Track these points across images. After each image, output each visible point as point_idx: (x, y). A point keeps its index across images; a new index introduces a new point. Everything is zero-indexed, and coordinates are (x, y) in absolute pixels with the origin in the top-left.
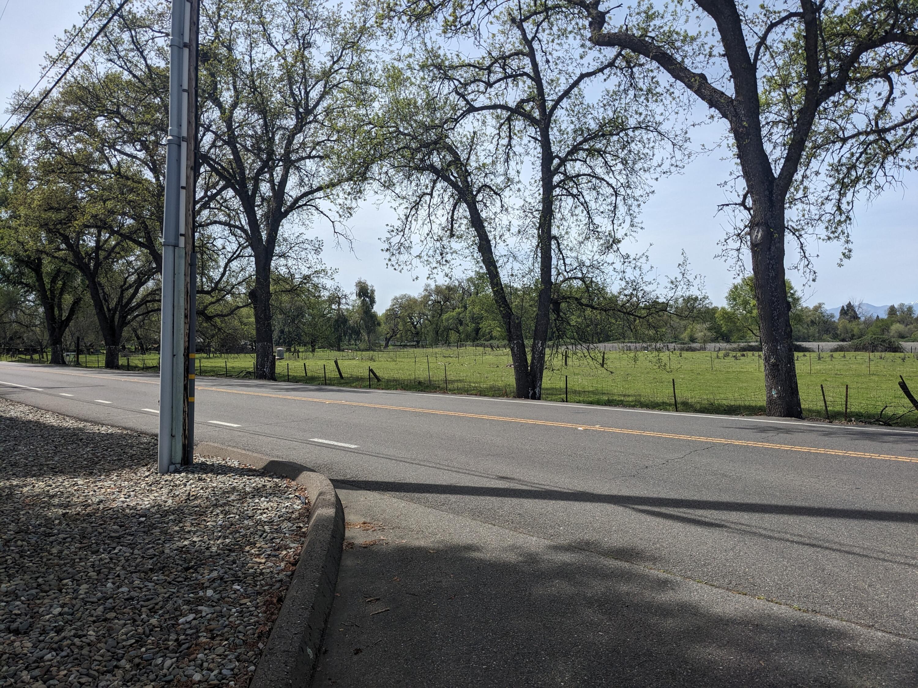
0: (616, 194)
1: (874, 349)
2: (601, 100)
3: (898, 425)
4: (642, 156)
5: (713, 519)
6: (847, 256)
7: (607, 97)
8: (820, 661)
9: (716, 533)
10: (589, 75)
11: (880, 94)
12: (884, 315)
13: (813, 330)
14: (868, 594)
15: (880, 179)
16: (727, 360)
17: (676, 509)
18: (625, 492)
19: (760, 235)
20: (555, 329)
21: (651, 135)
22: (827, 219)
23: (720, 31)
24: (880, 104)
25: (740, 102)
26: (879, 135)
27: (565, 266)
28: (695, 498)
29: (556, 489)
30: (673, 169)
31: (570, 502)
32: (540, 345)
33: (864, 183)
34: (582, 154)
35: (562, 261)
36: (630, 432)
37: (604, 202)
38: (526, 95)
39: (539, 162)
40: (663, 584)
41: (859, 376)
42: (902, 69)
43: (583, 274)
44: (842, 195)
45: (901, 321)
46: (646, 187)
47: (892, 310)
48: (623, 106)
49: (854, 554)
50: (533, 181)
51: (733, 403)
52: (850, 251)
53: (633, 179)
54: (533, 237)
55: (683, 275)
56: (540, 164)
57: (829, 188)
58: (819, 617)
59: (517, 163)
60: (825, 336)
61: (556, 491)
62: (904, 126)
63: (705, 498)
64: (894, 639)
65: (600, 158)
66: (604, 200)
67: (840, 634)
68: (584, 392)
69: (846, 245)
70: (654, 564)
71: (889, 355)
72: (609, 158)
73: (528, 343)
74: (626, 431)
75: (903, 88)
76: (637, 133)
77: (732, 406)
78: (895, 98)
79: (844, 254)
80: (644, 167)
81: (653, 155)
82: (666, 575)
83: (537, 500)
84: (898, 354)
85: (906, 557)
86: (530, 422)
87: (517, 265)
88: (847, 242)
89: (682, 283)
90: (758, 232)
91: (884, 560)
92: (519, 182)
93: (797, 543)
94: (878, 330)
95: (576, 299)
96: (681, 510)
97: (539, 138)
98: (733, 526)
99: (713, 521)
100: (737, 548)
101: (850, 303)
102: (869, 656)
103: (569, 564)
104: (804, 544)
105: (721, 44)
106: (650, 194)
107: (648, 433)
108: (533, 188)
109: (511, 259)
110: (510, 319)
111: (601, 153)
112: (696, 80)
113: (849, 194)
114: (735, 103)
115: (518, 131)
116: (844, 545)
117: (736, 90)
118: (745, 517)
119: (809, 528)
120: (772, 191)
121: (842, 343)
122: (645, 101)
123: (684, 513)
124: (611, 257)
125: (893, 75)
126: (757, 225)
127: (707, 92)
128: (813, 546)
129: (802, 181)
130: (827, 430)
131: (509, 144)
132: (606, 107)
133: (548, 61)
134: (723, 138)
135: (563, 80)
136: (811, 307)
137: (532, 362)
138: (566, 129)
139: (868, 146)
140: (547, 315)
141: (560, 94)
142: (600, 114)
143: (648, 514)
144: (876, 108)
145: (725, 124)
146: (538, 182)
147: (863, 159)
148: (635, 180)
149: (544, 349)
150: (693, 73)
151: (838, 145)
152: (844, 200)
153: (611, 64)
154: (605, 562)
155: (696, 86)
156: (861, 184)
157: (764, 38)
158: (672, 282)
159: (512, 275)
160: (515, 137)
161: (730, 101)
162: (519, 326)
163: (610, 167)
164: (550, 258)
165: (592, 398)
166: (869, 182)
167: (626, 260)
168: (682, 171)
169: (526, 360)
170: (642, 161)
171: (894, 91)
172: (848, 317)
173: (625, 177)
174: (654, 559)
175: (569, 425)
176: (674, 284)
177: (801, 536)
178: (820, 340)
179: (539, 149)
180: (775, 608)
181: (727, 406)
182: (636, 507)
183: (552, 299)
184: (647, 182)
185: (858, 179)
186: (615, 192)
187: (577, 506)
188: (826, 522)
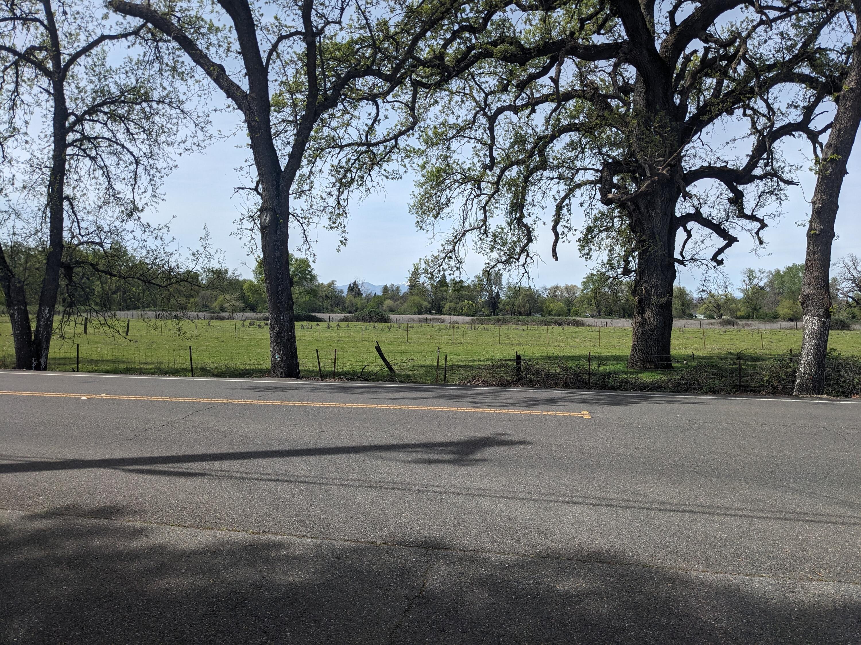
0: (137, 163)
1: (370, 320)
2: (123, 66)
3: (373, 380)
4: (166, 130)
5: (198, 469)
6: (343, 243)
7: (129, 64)
8: (259, 569)
9: (198, 480)
10: (111, 37)
11: (370, 114)
12: (379, 293)
13: (327, 303)
14: (308, 511)
15: (368, 183)
16: (252, 328)
17: (165, 465)
18: (119, 455)
19: (268, 219)
20: (66, 295)
21: (173, 112)
22: (329, 211)
23: (237, 30)
24: (370, 123)
25: (253, 98)
26: (368, 147)
27: (80, 229)
28: (186, 453)
29: (42, 460)
30: (195, 147)
31: (55, 471)
32: (47, 311)
33: (358, 185)
34: (101, 117)
35: (76, 224)
36: (137, 398)
37: (126, 169)
38: (38, 42)
39: (51, 116)
40: (137, 533)
41: (355, 342)
42: (385, 98)
43: (101, 239)
44: (340, 192)
45: (392, 298)
46: (169, 160)
47: (386, 289)
48: (146, 77)
49: (306, 482)
50: (43, 135)
51: (248, 367)
52: (346, 240)
53: (156, 150)
54: (42, 194)
55: (205, 248)
56: (51, 119)
57: (331, 185)
58: (267, 535)
59: (25, 113)
60: (336, 309)
61: (42, 462)
62: (385, 144)
63: (195, 453)
64: (318, 542)
65: (122, 124)
66: (126, 167)
67: (279, 545)
68: (103, 361)
69: (343, 235)
70: (133, 517)
71: (380, 325)
72: (132, 126)
73: (32, 309)
74: (133, 398)
75: (386, 112)
76: (161, 106)
77: (247, 370)
78: (380, 120)
79: (341, 242)
80: (167, 141)
81: (177, 131)
82: (142, 525)
83: (18, 474)
84: (387, 324)
85: (343, 480)
86: (25, 394)
87: (19, 224)
88: (344, 232)
89: (203, 255)
90: (266, 216)
91: (326, 484)
92: (26, 134)
93: (265, 480)
94: (375, 305)
95: (92, 265)
96: (170, 465)
97: (52, 91)
98: (214, 473)
99: (197, 471)
100: (213, 492)
101: (355, 282)
102: (297, 558)
103: (44, 531)
104: (269, 480)
105: (238, 42)
106: (173, 168)
107: (155, 398)
108: (43, 143)
109: (13, 216)
110: (9, 282)
111: (123, 119)
112: (214, 70)
113: (346, 192)
114: (249, 98)
115: (28, 79)
116: (300, 476)
117: (250, 87)
118: (226, 465)
119: (277, 467)
120: (279, 182)
121: (348, 315)
122: (170, 77)
123: (173, 468)
124: (130, 225)
125: (380, 101)
126: (266, 209)
127: (225, 83)
128: (276, 480)
129: (309, 176)
130: (315, 386)
131: (16, 90)
132: (129, 74)
133: (65, 13)
134: (238, 128)
135: (82, 37)
136: (326, 283)
137: (37, 330)
138: (84, 87)
139: (360, 155)
140: (56, 280)
141: (78, 50)
142: (122, 80)
143: (137, 473)
144: (367, 125)
145: (240, 115)
146: (48, 137)
147: (357, 165)
148: (158, 152)
149: (51, 316)
150: (213, 63)
151: (337, 150)
152: (342, 197)
153: (136, 33)
154: (83, 523)
155: (215, 74)
156: (355, 185)
157: (275, 47)
158: (194, 255)
159: (14, 234)
160: (23, 84)
161: (244, 95)
162: (21, 291)
163: (132, 134)
164: (61, 220)
165: (110, 367)
166: (361, 185)
167: (147, 229)
168: (204, 151)
169: (29, 328)
170: (166, 135)
171: (380, 114)
172: (354, 293)
173: (148, 147)
174: (134, 513)
175: (72, 395)
176: (196, 256)
177: (269, 474)
178: (332, 311)
179: (52, 103)
180: (234, 535)
181: (242, 370)
182: (126, 467)
183: (63, 263)
184: (170, 155)
185: (353, 180)
186: (136, 160)
187: (63, 474)
188: (292, 460)
